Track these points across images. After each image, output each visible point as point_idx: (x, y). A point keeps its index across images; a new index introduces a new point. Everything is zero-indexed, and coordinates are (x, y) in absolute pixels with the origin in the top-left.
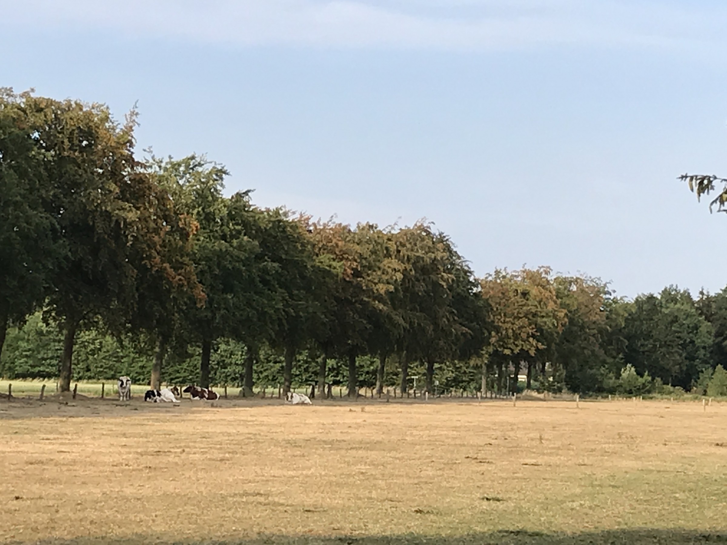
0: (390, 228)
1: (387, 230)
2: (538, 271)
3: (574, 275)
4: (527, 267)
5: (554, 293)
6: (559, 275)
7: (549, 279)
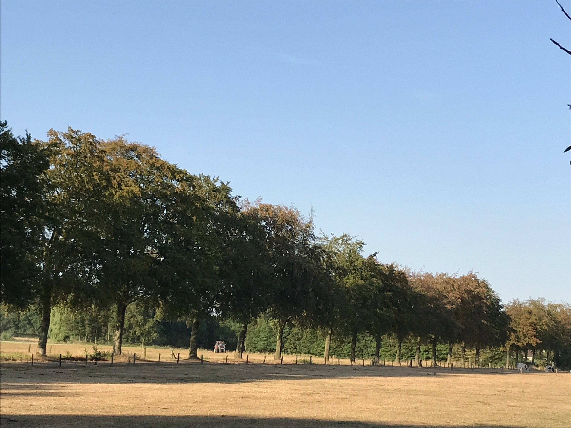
0: (454, 275)
1: (453, 277)
2: (538, 300)
3: (557, 302)
4: (532, 298)
5: (547, 313)
6: (550, 303)
7: (544, 304)
